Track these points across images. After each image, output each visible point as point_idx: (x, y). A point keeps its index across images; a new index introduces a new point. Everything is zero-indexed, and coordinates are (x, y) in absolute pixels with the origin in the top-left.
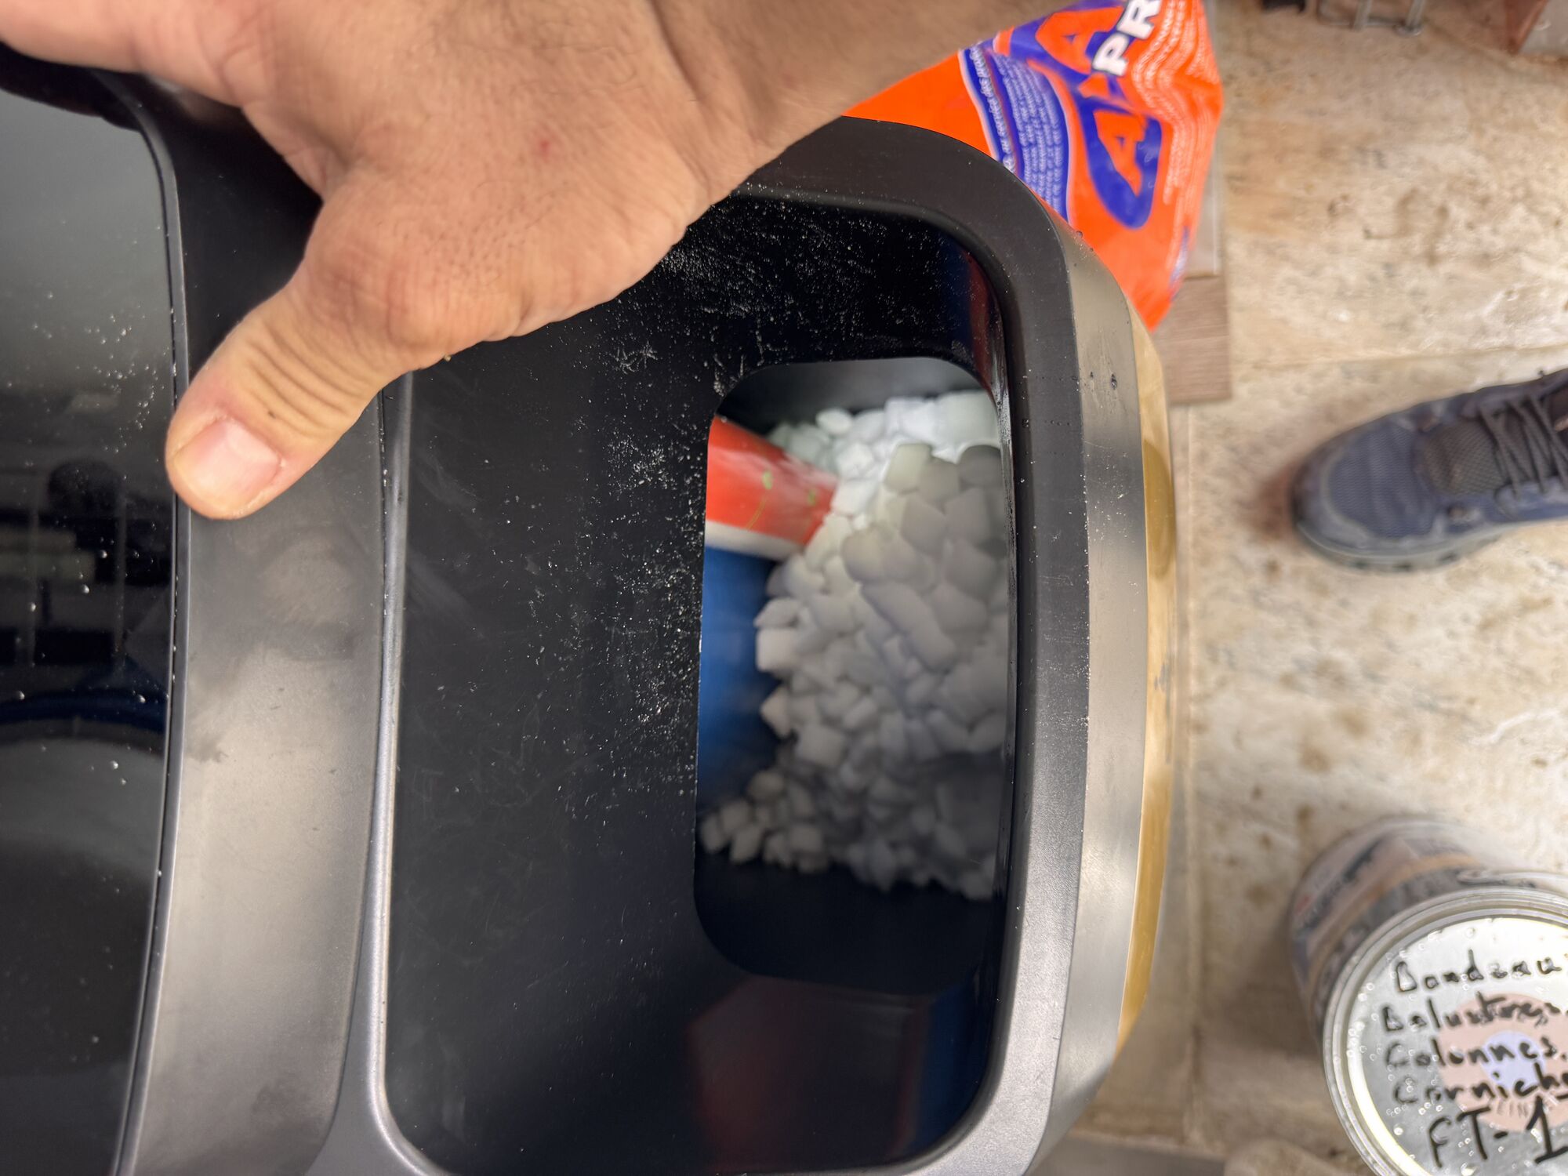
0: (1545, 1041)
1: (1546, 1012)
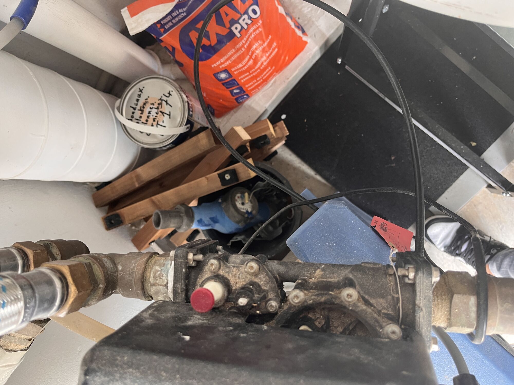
0: (151, 104)
1: (147, 101)
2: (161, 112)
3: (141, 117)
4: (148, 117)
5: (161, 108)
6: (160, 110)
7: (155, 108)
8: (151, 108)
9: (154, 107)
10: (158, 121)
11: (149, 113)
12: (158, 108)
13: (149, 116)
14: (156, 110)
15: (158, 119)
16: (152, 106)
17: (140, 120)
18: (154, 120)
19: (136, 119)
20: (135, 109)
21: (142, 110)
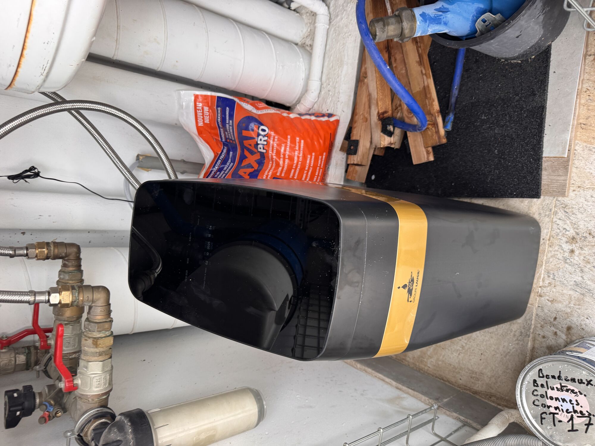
0: (577, 401)
1: (578, 393)
2: (572, 416)
3: (553, 389)
4: (557, 399)
5: (578, 417)
6: (575, 415)
7: (573, 407)
8: (571, 401)
9: (575, 405)
10: (558, 414)
11: (564, 400)
12: (575, 412)
13: (559, 401)
14: (571, 410)
15: (560, 413)
16: (574, 402)
17: (548, 389)
18: (556, 408)
19: (547, 382)
20: (559, 378)
21: (561, 389)
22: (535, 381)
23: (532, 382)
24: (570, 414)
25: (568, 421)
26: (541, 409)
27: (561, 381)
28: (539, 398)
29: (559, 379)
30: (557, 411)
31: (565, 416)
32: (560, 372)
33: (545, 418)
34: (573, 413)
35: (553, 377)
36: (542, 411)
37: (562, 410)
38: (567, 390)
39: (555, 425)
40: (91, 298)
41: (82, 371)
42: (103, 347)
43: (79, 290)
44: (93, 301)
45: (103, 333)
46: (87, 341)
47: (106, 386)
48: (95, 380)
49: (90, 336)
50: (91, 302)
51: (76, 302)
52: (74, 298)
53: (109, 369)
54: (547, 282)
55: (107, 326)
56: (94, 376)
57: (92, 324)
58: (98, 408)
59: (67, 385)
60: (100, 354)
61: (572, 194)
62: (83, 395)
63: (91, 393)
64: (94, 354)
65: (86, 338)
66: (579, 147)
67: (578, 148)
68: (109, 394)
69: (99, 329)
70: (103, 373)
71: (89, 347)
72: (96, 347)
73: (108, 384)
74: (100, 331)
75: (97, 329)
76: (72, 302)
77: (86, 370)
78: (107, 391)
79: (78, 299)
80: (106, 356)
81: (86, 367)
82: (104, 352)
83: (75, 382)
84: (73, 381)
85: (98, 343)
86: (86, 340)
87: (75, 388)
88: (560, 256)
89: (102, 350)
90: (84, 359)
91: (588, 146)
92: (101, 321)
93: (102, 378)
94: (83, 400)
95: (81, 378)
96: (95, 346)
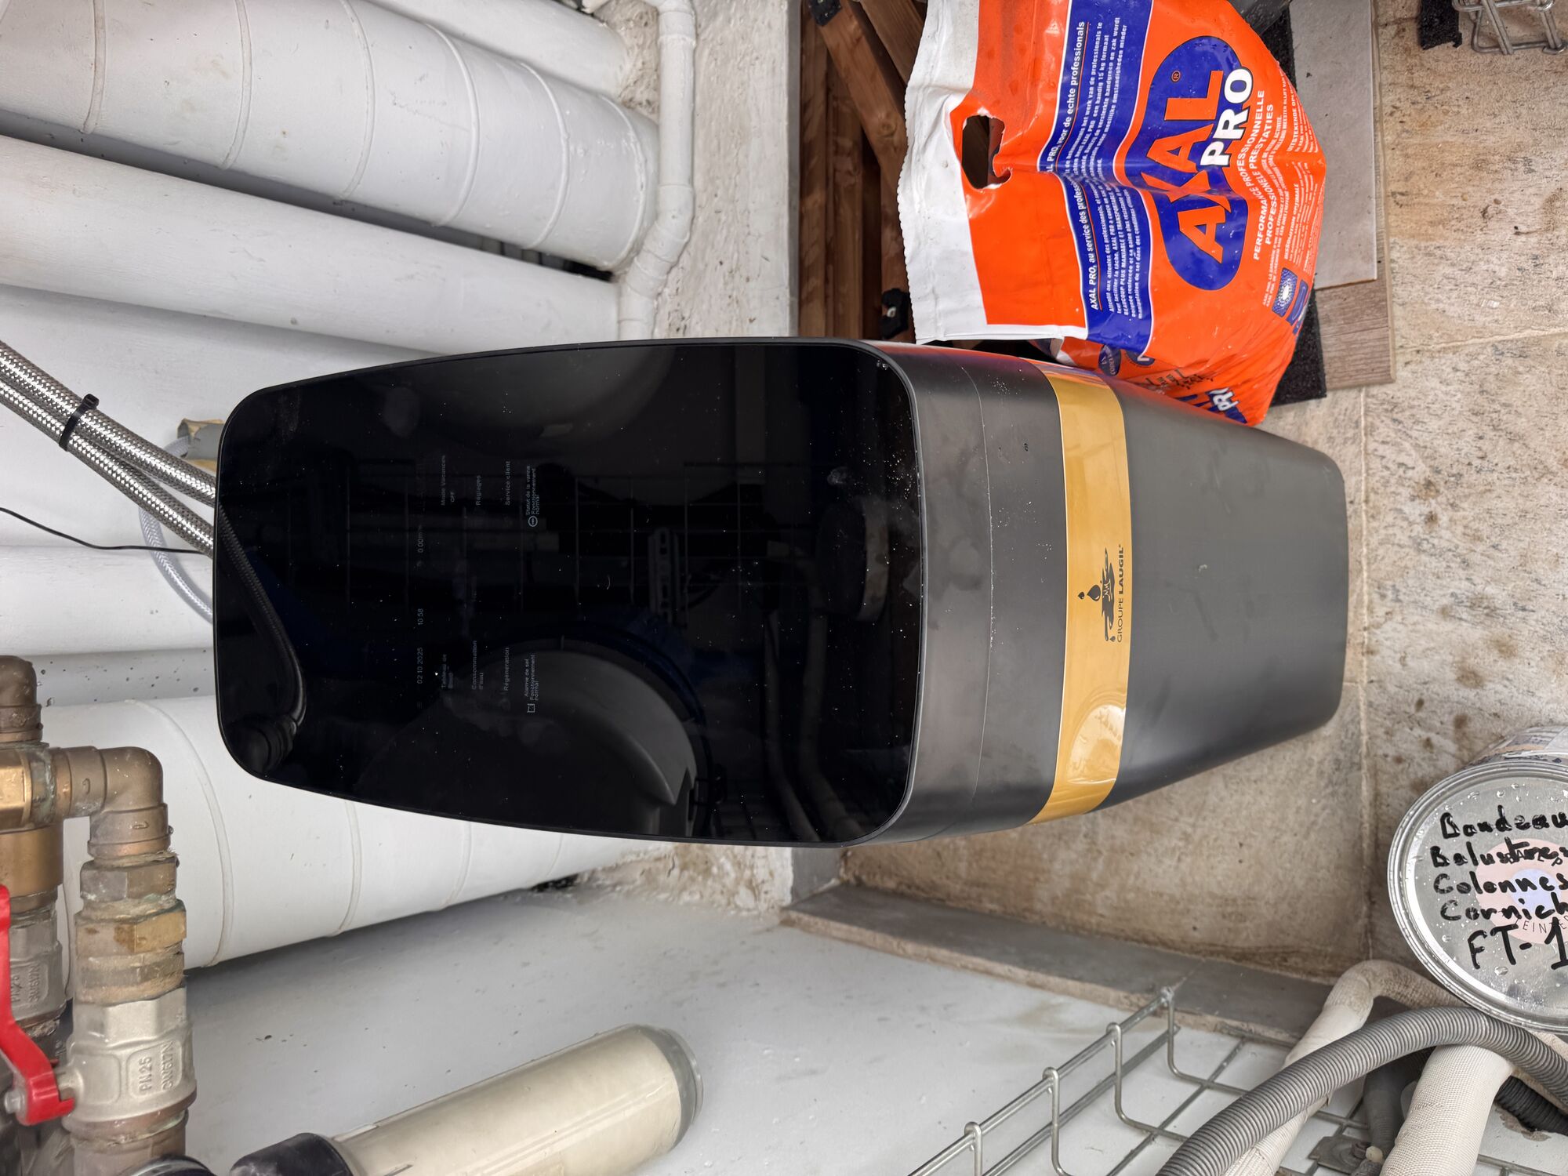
0: (1560, 877)
1: (1561, 855)
2: (1555, 922)
4: (1505, 886)
6: (1563, 918)
7: (1554, 896)
8: (1543, 881)
9: (1557, 891)
10: (1515, 926)
11: (1525, 884)
12: (1561, 907)
13: (1514, 890)
14: (1549, 905)
15: (1520, 923)
16: (1553, 882)
17: (1476, 863)
18: (1509, 912)
20: (1502, 824)
21: (1513, 854)
22: (1435, 851)
23: (1428, 855)
24: (1549, 920)
25: (1548, 941)
26: (1468, 926)
27: (1506, 834)
28: (1455, 895)
29: (1502, 830)
30: (1513, 919)
31: (1537, 927)
32: (1500, 807)
33: (1481, 950)
34: (1556, 914)
35: (1484, 827)
36: (1471, 932)
37: (1526, 912)
38: (1529, 855)
39: (1513, 961)
40: (97, 784)
41: (83, 1043)
42: (153, 949)
43: (53, 760)
44: (107, 798)
45: (148, 901)
46: (97, 937)
47: (177, 1082)
48: (134, 1066)
49: (106, 916)
50: (101, 800)
51: (47, 804)
52: (39, 789)
53: (181, 1025)
54: (1380, 611)
55: (160, 875)
56: (129, 1051)
57: (109, 875)
58: (152, 1163)
59: (34, 1098)
60: (147, 974)
61: (1402, 374)
62: (95, 1125)
63: (127, 1112)
64: (123, 977)
65: (91, 926)
66: (1399, 251)
67: (1398, 255)
68: (187, 1112)
69: (135, 890)
70: (163, 1037)
71: (102, 953)
72: (132, 951)
73: (180, 1076)
74: (139, 896)
75: (130, 886)
76: (33, 801)
77: (98, 1035)
78: (180, 1098)
79: (55, 792)
80: (167, 980)
81: (101, 1027)
82: (158, 964)
83: (64, 1084)
84: (54, 1081)
85: (137, 935)
86: (93, 932)
87: (67, 1103)
88: (1402, 537)
89: (149, 958)
90: (90, 998)
91: (1423, 244)
92: (141, 860)
93: (158, 1055)
94: (96, 1145)
95: (83, 1069)
96: (125, 949)
